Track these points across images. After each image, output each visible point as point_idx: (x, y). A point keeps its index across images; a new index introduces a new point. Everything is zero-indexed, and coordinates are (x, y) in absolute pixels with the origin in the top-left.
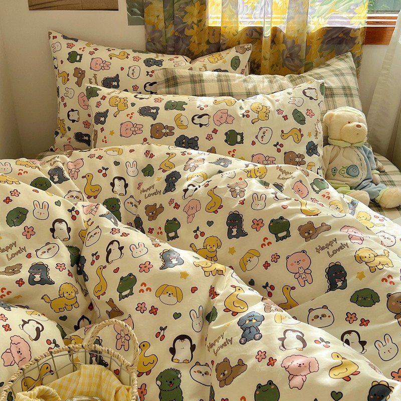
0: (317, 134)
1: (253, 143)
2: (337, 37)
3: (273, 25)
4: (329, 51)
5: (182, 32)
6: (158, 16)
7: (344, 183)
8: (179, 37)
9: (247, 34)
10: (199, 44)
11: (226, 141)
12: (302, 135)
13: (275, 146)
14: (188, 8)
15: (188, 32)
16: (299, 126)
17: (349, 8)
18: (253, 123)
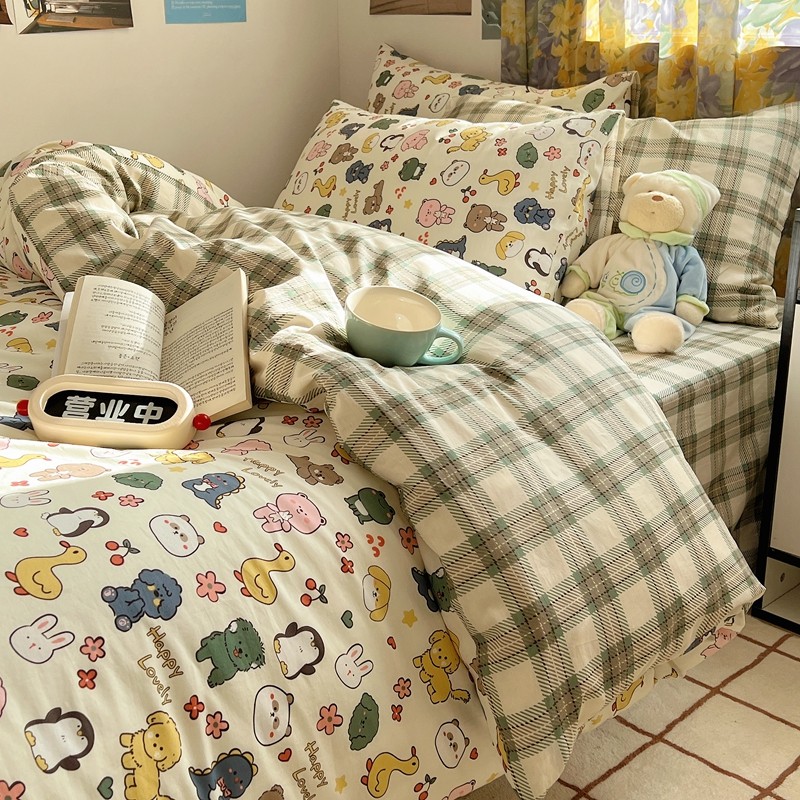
0: (552, 191)
1: (434, 182)
3: (686, 42)
4: (785, 95)
5: (547, 50)
6: (513, 23)
7: (607, 300)
8: (543, 59)
9: (644, 57)
10: (571, 72)
11: (400, 173)
12: (517, 184)
13: (464, 191)
14: (557, 9)
15: (556, 51)
16: (519, 169)
18: (448, 153)
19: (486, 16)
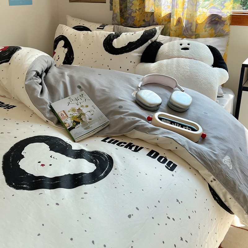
2: (215, 20)
4: (210, 28)
5: (130, 14)
9: (168, 17)
10: (139, 21)
14: (134, 2)
17: (221, 3)
19: (111, 3)
